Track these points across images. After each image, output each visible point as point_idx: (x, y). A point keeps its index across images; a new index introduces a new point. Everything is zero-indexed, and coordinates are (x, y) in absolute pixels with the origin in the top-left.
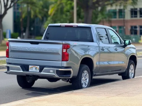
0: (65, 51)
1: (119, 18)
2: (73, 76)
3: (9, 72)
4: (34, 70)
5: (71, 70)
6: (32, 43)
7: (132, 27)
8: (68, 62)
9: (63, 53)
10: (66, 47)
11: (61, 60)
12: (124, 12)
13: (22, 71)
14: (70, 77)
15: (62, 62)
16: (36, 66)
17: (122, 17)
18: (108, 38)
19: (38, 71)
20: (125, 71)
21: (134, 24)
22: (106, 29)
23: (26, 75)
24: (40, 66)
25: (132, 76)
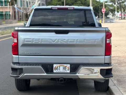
9: (106, 45)
15: (106, 57)
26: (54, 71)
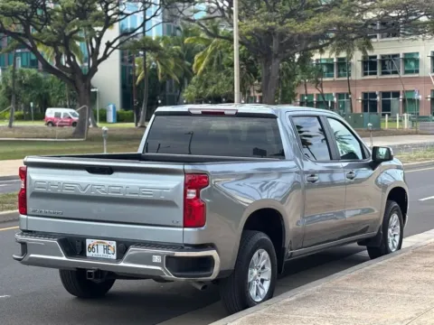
0: (192, 194)
1: (339, 76)
2: (221, 273)
3: (26, 259)
4: (101, 252)
5: (213, 253)
6: (93, 170)
7: (365, 95)
8: (203, 228)
9: (187, 202)
10: (196, 182)
11: (182, 224)
12: (350, 65)
13: (64, 258)
14: (211, 275)
15: (186, 229)
16: (108, 242)
17: (345, 76)
18: (326, 139)
19: (114, 257)
20: (376, 232)
21: (370, 89)
22: (321, 118)
23: (77, 268)
24: (119, 242)
25: (396, 244)
26: (88, 254)
